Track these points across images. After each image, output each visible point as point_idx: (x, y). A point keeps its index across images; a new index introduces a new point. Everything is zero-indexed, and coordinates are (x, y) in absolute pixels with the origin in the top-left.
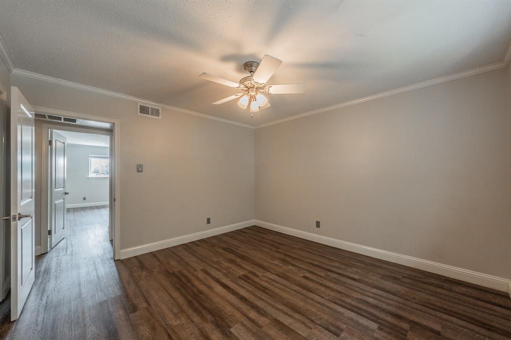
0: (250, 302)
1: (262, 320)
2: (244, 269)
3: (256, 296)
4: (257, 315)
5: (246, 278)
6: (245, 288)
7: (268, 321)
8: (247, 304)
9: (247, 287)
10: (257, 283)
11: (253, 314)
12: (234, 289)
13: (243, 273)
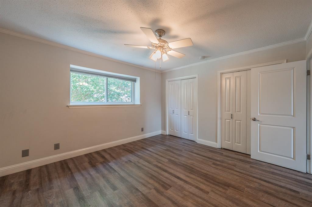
0: (161, 169)
1: (156, 163)
2: (169, 198)
3: (158, 173)
4: (157, 165)
5: (166, 186)
6: (165, 177)
7: (153, 163)
8: (162, 168)
9: (163, 178)
10: (157, 182)
11: (160, 165)
12: (172, 176)
13: (168, 191)
